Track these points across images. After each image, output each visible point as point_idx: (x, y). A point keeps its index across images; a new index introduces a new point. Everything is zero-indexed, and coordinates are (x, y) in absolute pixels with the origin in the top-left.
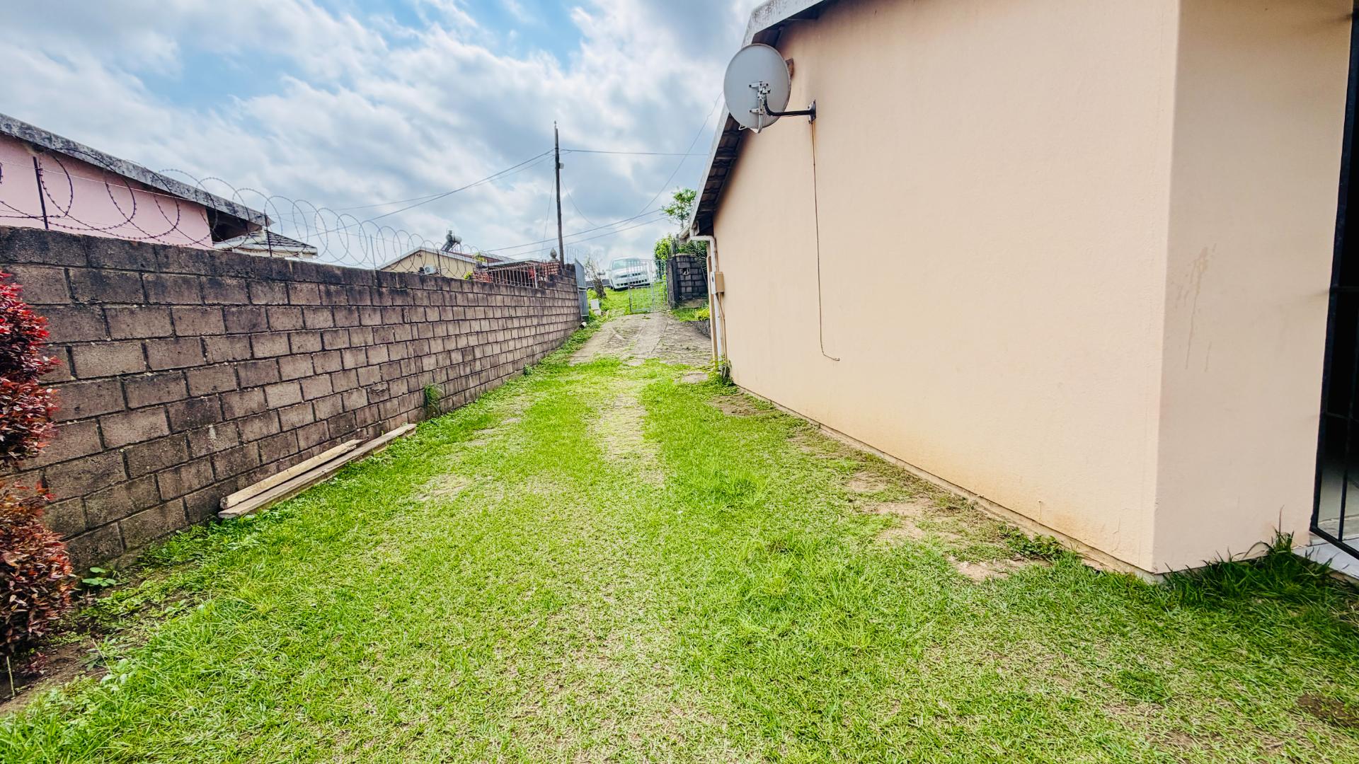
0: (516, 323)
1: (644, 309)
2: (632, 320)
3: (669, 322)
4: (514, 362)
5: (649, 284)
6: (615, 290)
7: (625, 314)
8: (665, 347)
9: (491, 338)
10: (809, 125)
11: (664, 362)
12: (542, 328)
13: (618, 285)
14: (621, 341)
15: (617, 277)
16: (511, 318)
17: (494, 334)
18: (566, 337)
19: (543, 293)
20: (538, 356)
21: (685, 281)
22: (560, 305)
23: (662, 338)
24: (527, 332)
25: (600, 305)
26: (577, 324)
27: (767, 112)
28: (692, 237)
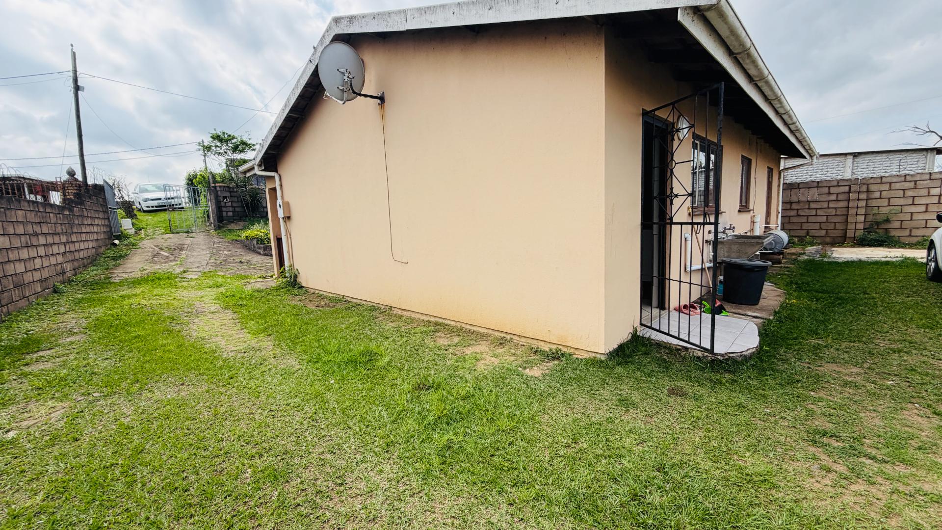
0: (42, 240)
1: (186, 229)
2: (174, 239)
3: (216, 240)
4: (41, 281)
5: (183, 208)
6: (145, 211)
7: (164, 234)
8: (218, 262)
9: (13, 256)
10: (379, 107)
11: (222, 274)
12: (71, 245)
13: (148, 207)
14: (167, 257)
15: (146, 200)
16: (36, 235)
17: (16, 252)
18: (98, 255)
19: (71, 210)
20: (69, 274)
21: (226, 207)
22: (89, 223)
23: (212, 254)
24: (55, 249)
25: (133, 224)
26: (108, 242)
27: (353, 91)
28: (257, 171)
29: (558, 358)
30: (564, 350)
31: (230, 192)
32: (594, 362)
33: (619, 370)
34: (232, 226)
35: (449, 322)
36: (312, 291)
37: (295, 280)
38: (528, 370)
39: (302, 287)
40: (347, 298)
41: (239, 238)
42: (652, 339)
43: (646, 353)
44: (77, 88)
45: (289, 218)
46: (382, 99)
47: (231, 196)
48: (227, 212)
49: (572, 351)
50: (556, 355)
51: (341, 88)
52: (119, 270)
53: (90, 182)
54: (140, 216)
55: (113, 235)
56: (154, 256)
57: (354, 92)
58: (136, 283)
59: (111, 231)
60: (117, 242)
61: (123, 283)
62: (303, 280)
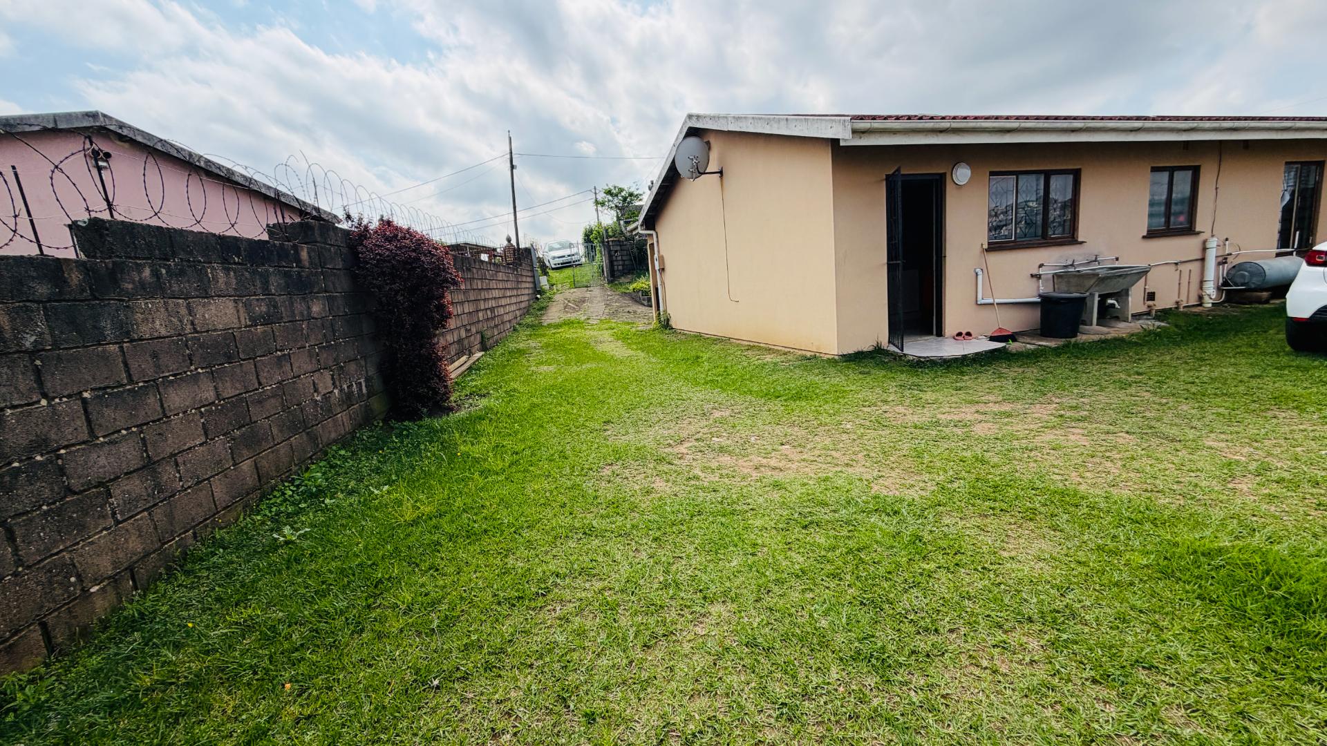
0: (508, 293)
1: (586, 284)
2: (578, 293)
3: (609, 294)
5: (581, 264)
6: (553, 269)
7: (570, 288)
8: (612, 311)
10: (719, 179)
11: (615, 320)
12: (519, 297)
13: (556, 264)
14: (574, 308)
15: (554, 258)
16: (506, 289)
18: (530, 306)
19: (517, 271)
21: (617, 261)
22: (526, 280)
23: (607, 305)
25: (548, 281)
26: (534, 296)
27: (699, 172)
28: (640, 231)
29: (810, 359)
30: (817, 354)
31: (621, 246)
32: (831, 361)
34: (622, 280)
36: (679, 331)
37: (668, 323)
39: (672, 328)
41: (628, 291)
43: (879, 357)
44: (513, 167)
45: (663, 269)
46: (721, 172)
47: (621, 250)
48: (618, 266)
49: (821, 355)
51: (691, 170)
52: (544, 318)
54: (551, 272)
55: (537, 291)
56: (565, 308)
58: (558, 326)
59: (535, 287)
60: (539, 296)
61: (550, 326)
62: (673, 323)
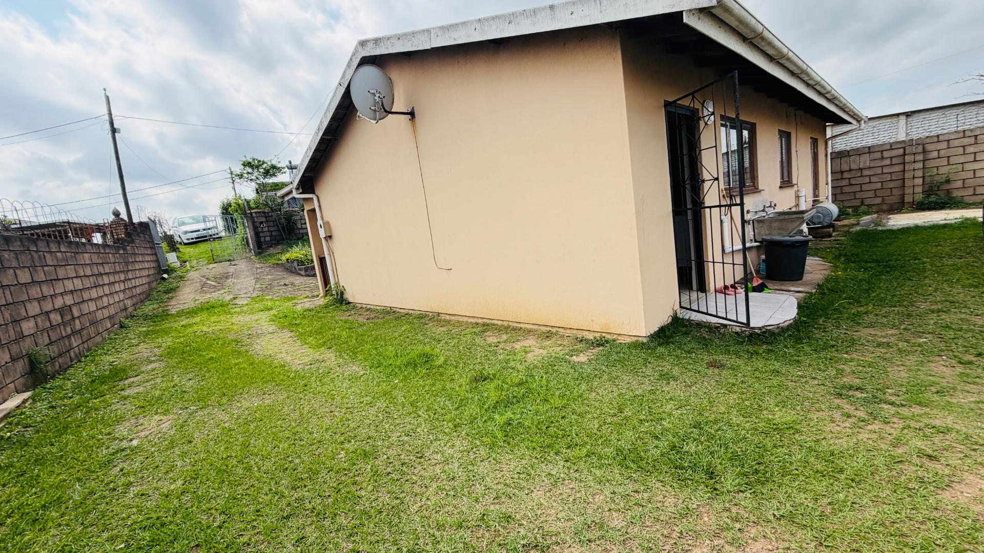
0: (106, 280)
1: (228, 258)
2: (217, 269)
3: (258, 266)
4: (110, 317)
6: (185, 244)
8: (264, 286)
9: (86, 296)
10: (410, 122)
12: (129, 282)
13: (188, 239)
15: (186, 232)
16: (101, 274)
17: (87, 292)
20: (130, 310)
21: (263, 232)
23: (257, 280)
24: (117, 287)
25: (178, 257)
26: (158, 277)
27: (384, 110)
28: (295, 194)
29: (602, 345)
30: (608, 337)
31: (266, 217)
32: (636, 345)
33: (661, 350)
34: (271, 251)
35: (496, 322)
36: (360, 306)
37: (342, 297)
38: (574, 357)
39: (349, 303)
40: (395, 309)
41: (280, 262)
42: (692, 320)
43: (686, 334)
44: (114, 131)
45: (330, 237)
46: (412, 114)
47: (267, 221)
48: (265, 237)
49: (615, 336)
50: (600, 343)
51: (373, 108)
52: (173, 302)
53: (136, 220)
54: (182, 248)
55: (162, 270)
56: (202, 287)
57: (386, 111)
58: (192, 313)
59: (159, 266)
60: (165, 276)
61: (180, 314)
62: (349, 296)
